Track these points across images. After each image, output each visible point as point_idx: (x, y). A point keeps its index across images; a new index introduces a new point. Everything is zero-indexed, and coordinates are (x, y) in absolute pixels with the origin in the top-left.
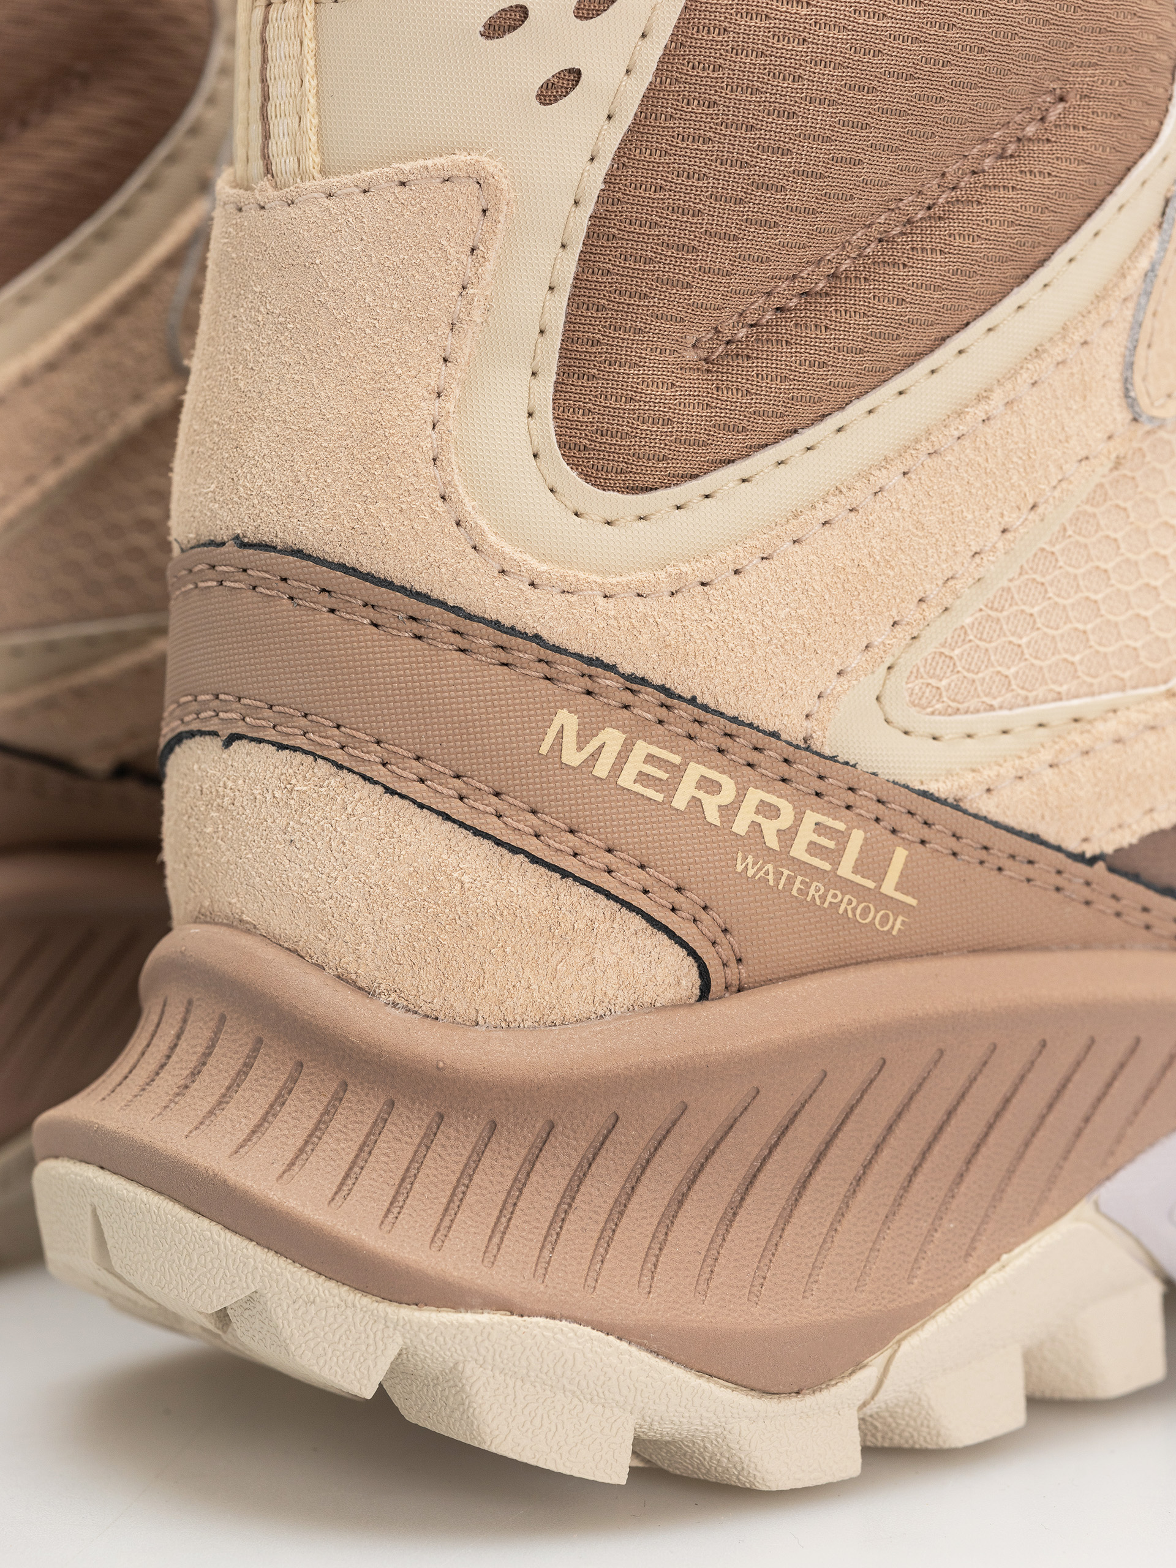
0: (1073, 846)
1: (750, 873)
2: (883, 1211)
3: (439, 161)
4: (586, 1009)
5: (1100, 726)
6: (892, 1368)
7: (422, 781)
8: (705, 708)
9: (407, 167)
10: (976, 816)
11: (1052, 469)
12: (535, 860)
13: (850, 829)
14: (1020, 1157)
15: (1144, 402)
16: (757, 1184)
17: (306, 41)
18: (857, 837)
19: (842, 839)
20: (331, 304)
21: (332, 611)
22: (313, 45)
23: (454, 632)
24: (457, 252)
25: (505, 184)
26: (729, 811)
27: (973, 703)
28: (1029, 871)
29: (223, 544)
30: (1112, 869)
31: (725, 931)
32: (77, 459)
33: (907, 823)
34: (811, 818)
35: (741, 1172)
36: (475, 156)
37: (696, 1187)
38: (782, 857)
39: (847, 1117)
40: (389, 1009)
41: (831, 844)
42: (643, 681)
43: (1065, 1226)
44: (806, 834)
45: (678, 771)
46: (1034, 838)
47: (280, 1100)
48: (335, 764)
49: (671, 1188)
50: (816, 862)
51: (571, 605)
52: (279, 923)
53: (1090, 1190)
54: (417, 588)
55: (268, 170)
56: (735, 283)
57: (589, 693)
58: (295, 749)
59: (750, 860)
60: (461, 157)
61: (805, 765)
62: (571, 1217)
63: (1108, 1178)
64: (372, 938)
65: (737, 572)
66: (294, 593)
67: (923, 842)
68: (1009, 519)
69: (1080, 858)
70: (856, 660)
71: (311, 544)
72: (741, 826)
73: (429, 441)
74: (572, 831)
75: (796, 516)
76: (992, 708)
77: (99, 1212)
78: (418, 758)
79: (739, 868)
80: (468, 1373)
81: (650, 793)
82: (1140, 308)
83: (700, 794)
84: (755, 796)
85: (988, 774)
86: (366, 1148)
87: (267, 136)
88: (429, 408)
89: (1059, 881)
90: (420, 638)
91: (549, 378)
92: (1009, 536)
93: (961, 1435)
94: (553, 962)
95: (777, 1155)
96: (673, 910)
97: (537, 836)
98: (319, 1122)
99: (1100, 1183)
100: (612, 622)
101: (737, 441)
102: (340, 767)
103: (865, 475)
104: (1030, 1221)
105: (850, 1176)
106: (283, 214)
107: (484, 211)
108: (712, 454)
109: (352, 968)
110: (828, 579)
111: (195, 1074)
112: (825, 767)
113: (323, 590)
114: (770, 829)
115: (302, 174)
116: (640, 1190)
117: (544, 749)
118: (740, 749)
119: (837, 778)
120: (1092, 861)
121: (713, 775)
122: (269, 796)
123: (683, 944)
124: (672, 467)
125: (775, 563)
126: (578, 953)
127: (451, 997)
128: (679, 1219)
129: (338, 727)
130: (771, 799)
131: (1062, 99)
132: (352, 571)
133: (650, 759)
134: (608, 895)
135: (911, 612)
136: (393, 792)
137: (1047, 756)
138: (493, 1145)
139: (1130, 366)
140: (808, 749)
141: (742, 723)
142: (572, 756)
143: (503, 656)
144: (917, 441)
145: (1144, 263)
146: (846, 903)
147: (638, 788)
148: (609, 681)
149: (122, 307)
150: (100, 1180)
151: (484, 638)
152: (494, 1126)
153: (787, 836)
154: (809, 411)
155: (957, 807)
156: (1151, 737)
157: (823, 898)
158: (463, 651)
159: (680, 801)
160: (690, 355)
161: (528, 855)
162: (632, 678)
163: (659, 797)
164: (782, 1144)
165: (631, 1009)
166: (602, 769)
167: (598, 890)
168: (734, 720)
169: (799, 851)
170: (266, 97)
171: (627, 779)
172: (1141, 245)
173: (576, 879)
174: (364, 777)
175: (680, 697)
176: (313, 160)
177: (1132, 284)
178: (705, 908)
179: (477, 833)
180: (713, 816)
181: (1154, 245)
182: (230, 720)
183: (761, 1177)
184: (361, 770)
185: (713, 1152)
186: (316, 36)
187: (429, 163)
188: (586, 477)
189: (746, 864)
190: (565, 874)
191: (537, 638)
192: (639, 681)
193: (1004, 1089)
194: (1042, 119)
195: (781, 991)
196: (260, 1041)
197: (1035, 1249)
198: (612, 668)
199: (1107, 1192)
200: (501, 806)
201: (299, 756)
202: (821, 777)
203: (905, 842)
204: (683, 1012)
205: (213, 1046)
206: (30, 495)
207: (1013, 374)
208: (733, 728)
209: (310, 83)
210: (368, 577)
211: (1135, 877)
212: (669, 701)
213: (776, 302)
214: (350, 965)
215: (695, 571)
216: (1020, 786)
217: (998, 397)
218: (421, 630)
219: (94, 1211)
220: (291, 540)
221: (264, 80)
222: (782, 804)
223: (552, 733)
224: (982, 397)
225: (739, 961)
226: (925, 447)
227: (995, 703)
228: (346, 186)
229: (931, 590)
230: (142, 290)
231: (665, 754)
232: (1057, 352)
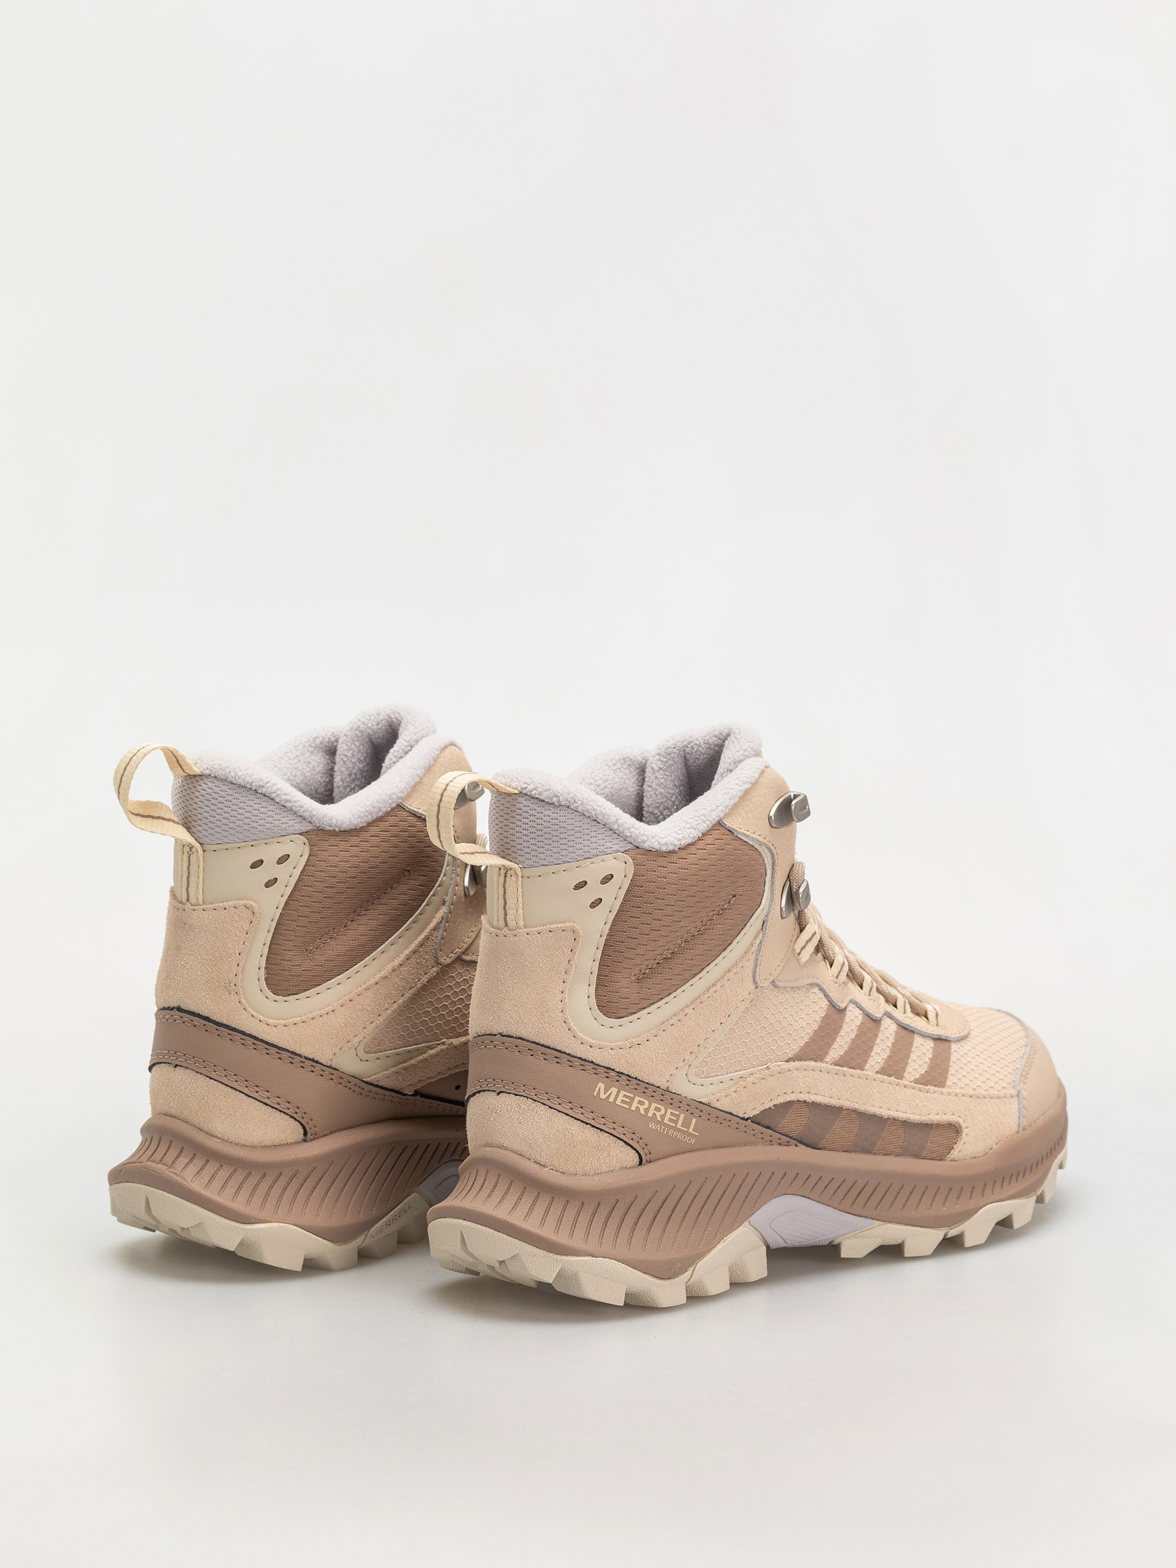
0: (741, 1115)
1: (653, 1128)
2: (692, 1226)
3: (562, 925)
4: (607, 1169)
5: (748, 1079)
6: (695, 1271)
7: (560, 1104)
8: (639, 1080)
9: (552, 926)
10: (714, 1108)
11: (734, 1004)
12: (593, 1126)
13: (680, 1114)
14: (728, 1208)
15: (759, 982)
16: (657, 1218)
17: (519, 889)
18: (682, 1116)
19: (678, 1116)
20: (529, 966)
21: (532, 1055)
22: (521, 890)
23: (569, 1061)
24: (567, 951)
25: (581, 932)
26: (647, 1110)
27: (712, 1074)
28: (729, 1123)
29: (496, 1035)
30: (752, 1122)
31: (646, 1145)
32: (408, 995)
33: (696, 1111)
34: (669, 1111)
35: (653, 1215)
36: (571, 924)
37: (640, 1220)
38: (662, 1123)
39: (681, 1198)
40: (551, 1171)
41: (675, 1119)
42: (622, 1073)
43: (741, 1229)
44: (668, 1116)
45: (632, 1099)
46: (730, 1113)
47: (520, 1198)
48: (534, 1100)
49: (633, 1220)
50: (671, 1124)
51: (601, 1052)
52: (516, 1146)
53: (748, 1218)
54: (557, 1048)
55: (506, 925)
56: (646, 957)
57: (607, 1077)
58: (521, 1096)
59: (653, 1124)
60: (568, 924)
61: (668, 1096)
62: (606, 1229)
63: (753, 1214)
64: (545, 1150)
65: (647, 1040)
66: (520, 1050)
67: (700, 1117)
68: (723, 1020)
69: (743, 1119)
70: (681, 1064)
71: (525, 1036)
72: (650, 1114)
73: (560, 1006)
74: (603, 1118)
75: (663, 1023)
76: (718, 1075)
77: (463, 1233)
78: (558, 1098)
79: (650, 1127)
80: (580, 1274)
81: (625, 1106)
82: (757, 955)
83: (639, 1105)
84: (654, 1105)
85: (718, 1095)
86: (547, 1212)
87: (506, 914)
88: (560, 996)
89: (738, 1126)
90: (558, 1063)
91: (594, 987)
92: (722, 1025)
93: (713, 1291)
94: (598, 1156)
95: (662, 1210)
96: (632, 1139)
97: (593, 1119)
98: (532, 1204)
99: (751, 1216)
100: (613, 1057)
101: (647, 1002)
102: (535, 1101)
103: (682, 1010)
104: (733, 1225)
105: (682, 1216)
106: (512, 939)
107: (575, 939)
108: (640, 1006)
109: (539, 1159)
110: (673, 1041)
111: (492, 1191)
112: (673, 1096)
113: (529, 1049)
114: (658, 1115)
115: (517, 927)
116: (624, 1221)
117: (595, 1095)
118: (649, 1092)
119: (676, 1099)
120: (747, 1119)
121: (642, 1100)
122: (513, 1110)
123: (635, 1149)
124: (629, 1011)
125: (658, 1037)
126: (605, 1153)
127: (569, 1167)
128: (636, 1229)
129: (534, 1089)
130: (658, 1106)
131: (734, 896)
132: (538, 1044)
133: (625, 1096)
134: (614, 1136)
135: (696, 1049)
136: (551, 1108)
137: (734, 1089)
138: (583, 1209)
139: (755, 972)
140: (668, 1091)
141: (650, 1084)
142: (603, 1096)
143: (583, 1068)
144: (696, 999)
145: (758, 941)
146: (679, 1135)
147: (621, 1104)
148: (612, 1074)
149: (421, 945)
150: (465, 1223)
151: (577, 1062)
152: (583, 1204)
153: (663, 1117)
154: (667, 992)
155: (709, 1106)
156: (763, 1081)
157: (673, 1134)
158: (571, 1066)
159: (633, 1108)
160: (633, 978)
161: (591, 1125)
162: (619, 1072)
163: (628, 1107)
164: (663, 1207)
165: (620, 1168)
166: (611, 1099)
167: (611, 1134)
168: (647, 1083)
169: (666, 1121)
170: (505, 904)
171: (618, 1102)
172: (757, 936)
173: (605, 1131)
174: (543, 1104)
175: (632, 1077)
176: (521, 923)
177: (755, 948)
178: (641, 1139)
179: (576, 1119)
180: (642, 1112)
181: (761, 935)
182: (500, 1086)
183: (658, 1216)
184: (542, 1102)
185: (644, 1209)
186: (522, 887)
187: (559, 925)
188: (604, 1014)
189: (652, 1125)
190: (601, 1130)
191: (592, 1062)
192: (620, 1073)
193: (724, 1189)
194: (729, 903)
195: (662, 1162)
196: (512, 1181)
197: (735, 1234)
198: (613, 1070)
199: (752, 1219)
200: (583, 1111)
201: (522, 1098)
202: (672, 1099)
203: (696, 1117)
204: (635, 1169)
205: (497, 1183)
206: (395, 1006)
207: (722, 978)
208: (647, 1086)
209: (520, 900)
210: (543, 1045)
211: (759, 1124)
212: (630, 1079)
213: (657, 961)
214: (538, 1158)
215: (636, 1041)
216: (727, 1098)
217: (719, 984)
218: (559, 1061)
219: (461, 1233)
220: (519, 1035)
221: (505, 899)
222: (662, 1107)
223: (597, 1089)
224: (713, 985)
225: (650, 1153)
226: (699, 1001)
227: (719, 1074)
228: (533, 932)
229: (701, 1042)
230: (427, 938)
231: (629, 1094)
232: (735, 970)
